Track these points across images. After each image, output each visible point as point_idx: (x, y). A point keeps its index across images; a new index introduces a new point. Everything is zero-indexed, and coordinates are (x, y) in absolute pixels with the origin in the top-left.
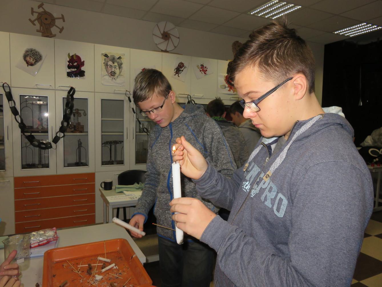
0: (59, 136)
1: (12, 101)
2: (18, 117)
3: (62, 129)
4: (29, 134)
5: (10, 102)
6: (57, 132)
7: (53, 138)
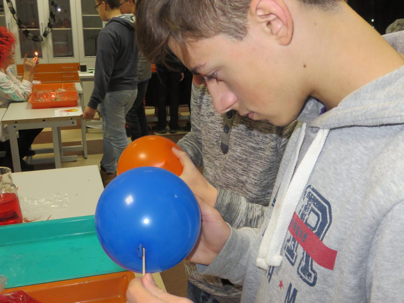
0: (48, 31)
1: (10, 3)
2: (15, 15)
3: (50, 25)
4: (25, 29)
5: (8, 3)
6: (46, 27)
7: (43, 33)
